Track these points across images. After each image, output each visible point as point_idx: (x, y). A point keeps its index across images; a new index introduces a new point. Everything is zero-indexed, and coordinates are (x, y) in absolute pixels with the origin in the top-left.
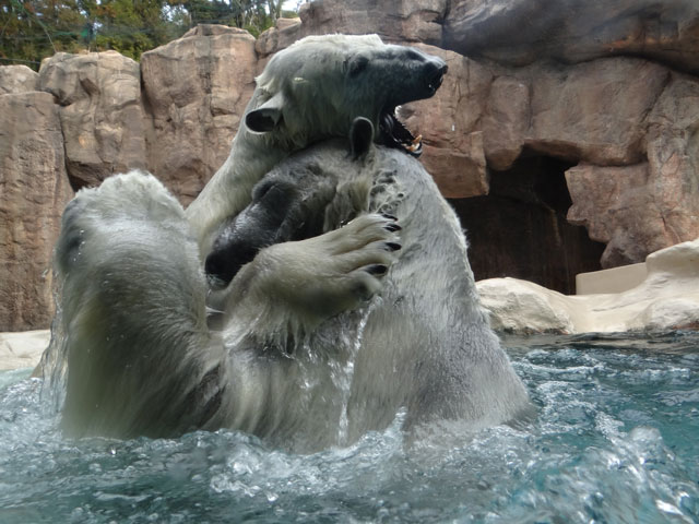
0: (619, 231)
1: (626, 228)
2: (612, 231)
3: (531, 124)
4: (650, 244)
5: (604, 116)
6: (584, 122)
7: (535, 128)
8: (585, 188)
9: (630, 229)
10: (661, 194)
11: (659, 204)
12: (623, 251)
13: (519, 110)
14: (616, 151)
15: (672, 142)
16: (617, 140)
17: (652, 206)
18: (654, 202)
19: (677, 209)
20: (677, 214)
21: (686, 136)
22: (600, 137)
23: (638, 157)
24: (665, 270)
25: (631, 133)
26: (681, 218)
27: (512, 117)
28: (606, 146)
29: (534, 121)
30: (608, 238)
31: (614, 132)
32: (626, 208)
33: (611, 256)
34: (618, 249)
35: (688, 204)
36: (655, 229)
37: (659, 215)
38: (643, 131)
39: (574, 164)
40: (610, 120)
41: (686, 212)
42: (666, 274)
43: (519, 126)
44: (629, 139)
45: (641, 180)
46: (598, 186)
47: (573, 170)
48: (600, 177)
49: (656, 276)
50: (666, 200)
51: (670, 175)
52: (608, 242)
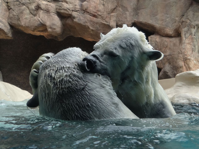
0: (167, 65)
1: (170, 63)
2: (164, 64)
3: (137, 14)
4: (178, 71)
5: (166, 15)
6: (158, 17)
7: (138, 16)
8: (156, 45)
9: (172, 64)
10: (184, 51)
11: (183, 55)
12: (168, 73)
13: (133, 7)
14: (170, 31)
15: (190, 30)
16: (170, 26)
17: (181, 55)
18: (181, 54)
19: (189, 57)
20: (189, 60)
21: (196, 28)
22: (163, 24)
23: (178, 34)
24: (182, 81)
25: (176, 24)
26: (190, 61)
27: (130, 10)
28: (166, 28)
29: (138, 13)
30: (162, 67)
31: (169, 23)
32: (170, 55)
33: (162, 74)
34: (166, 72)
35: (193, 56)
36: (181, 65)
37: (182, 59)
38: (180, 24)
39: (153, 34)
40: (168, 17)
41: (192, 59)
42: (182, 83)
43: (132, 14)
44: (175, 26)
45: (178, 44)
46: (161, 44)
47: (152, 36)
48: (162, 40)
49: (179, 84)
50: (186, 54)
51: (188, 43)
52: (162, 68)
